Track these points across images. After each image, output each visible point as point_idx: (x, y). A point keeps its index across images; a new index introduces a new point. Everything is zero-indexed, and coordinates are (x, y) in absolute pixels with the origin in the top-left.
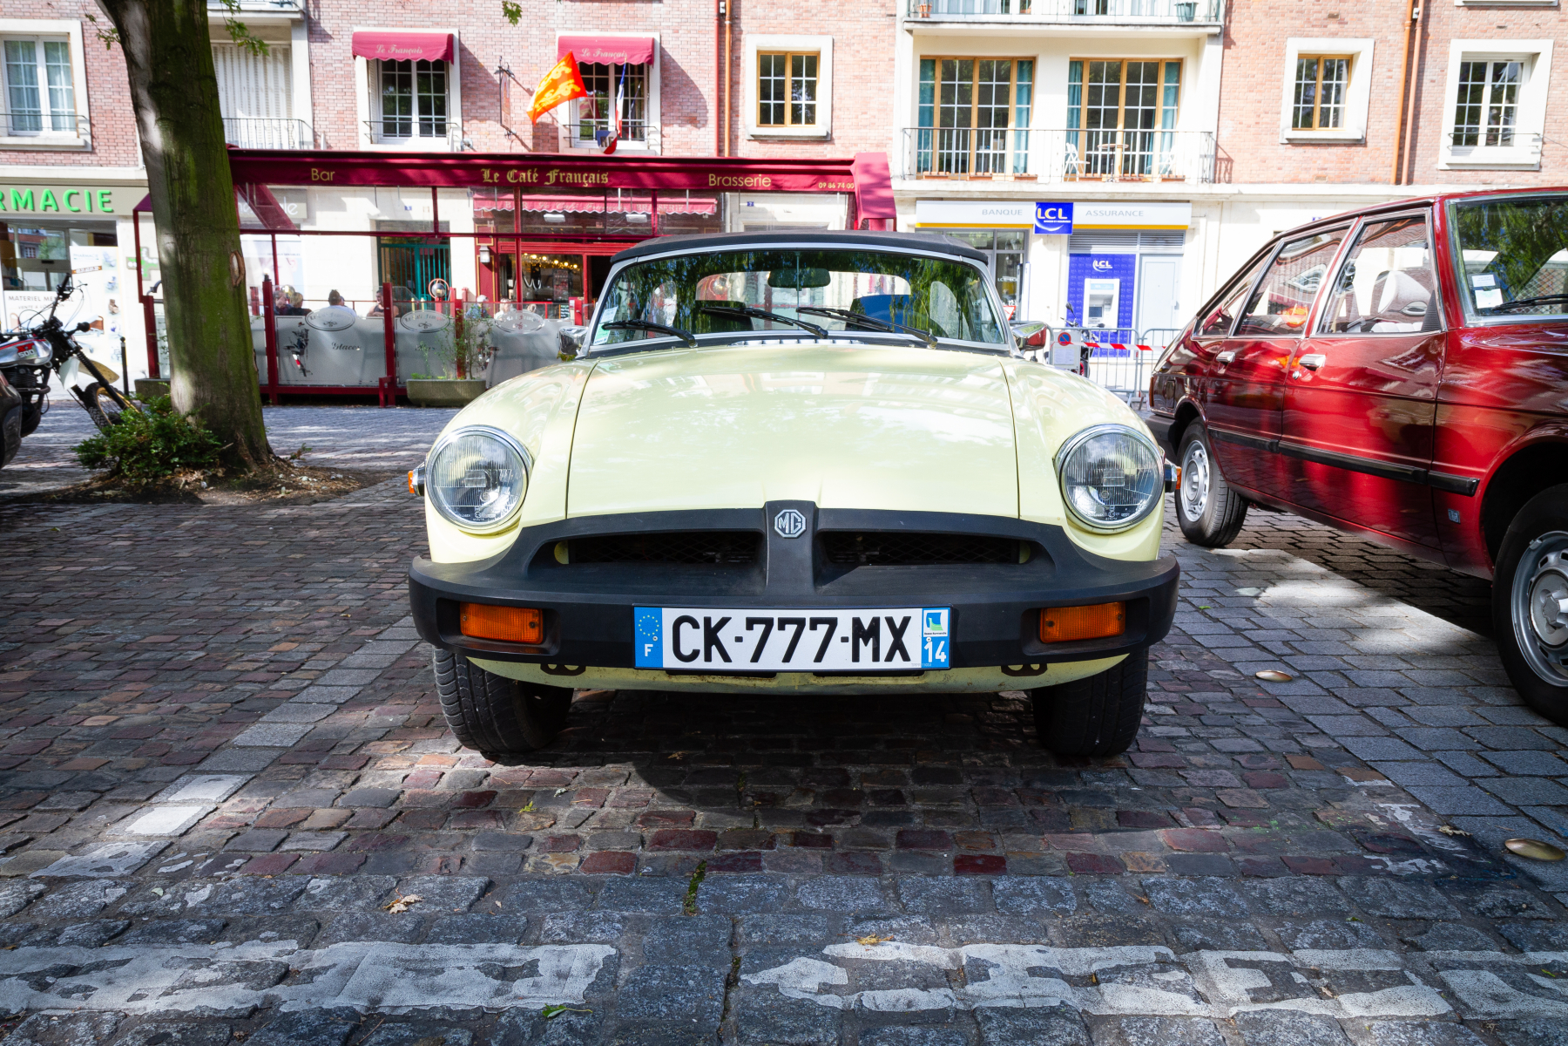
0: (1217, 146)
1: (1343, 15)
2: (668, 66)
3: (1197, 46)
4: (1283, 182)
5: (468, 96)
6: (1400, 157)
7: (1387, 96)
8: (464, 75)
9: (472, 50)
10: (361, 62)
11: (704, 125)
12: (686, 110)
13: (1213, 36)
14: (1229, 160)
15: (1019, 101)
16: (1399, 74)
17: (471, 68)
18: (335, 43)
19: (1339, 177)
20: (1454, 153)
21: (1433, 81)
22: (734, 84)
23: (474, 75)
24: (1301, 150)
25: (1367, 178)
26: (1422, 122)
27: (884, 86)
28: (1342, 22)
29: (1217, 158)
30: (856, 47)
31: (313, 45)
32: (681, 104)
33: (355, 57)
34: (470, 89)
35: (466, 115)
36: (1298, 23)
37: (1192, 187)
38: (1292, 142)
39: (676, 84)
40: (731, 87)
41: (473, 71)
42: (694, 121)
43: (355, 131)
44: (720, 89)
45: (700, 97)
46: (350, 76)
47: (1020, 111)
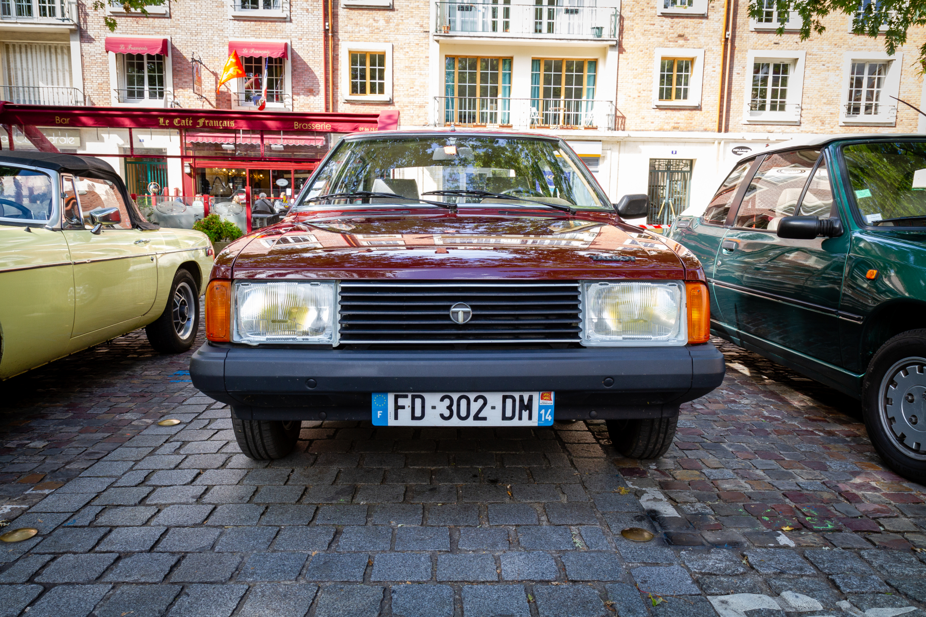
0: (616, 109)
1: (686, 35)
2: (296, 59)
3: (604, 51)
4: (654, 130)
5: (177, 76)
6: (721, 116)
7: (713, 82)
8: (174, 63)
9: (179, 49)
10: (112, 55)
11: (318, 94)
12: (307, 85)
13: (612, 46)
14: (623, 117)
15: (504, 82)
16: (719, 69)
17: (178, 58)
18: (97, 43)
19: (686, 128)
20: (751, 115)
21: (738, 74)
22: (335, 70)
23: (180, 63)
24: (664, 112)
25: (702, 128)
26: (733, 97)
27: (423, 72)
28: (686, 39)
29: (616, 116)
30: (406, 50)
31: (83, 45)
32: (304, 81)
33: (107, 52)
34: (178, 71)
35: (175, 86)
36: (661, 40)
37: (602, 133)
38: (659, 107)
39: (301, 70)
40: (333, 72)
41: (179, 60)
42: (311, 92)
43: (109, 95)
44: (326, 73)
45: (315, 77)
46: (106, 63)
47: (505, 88)
